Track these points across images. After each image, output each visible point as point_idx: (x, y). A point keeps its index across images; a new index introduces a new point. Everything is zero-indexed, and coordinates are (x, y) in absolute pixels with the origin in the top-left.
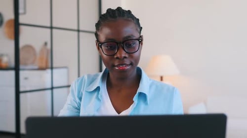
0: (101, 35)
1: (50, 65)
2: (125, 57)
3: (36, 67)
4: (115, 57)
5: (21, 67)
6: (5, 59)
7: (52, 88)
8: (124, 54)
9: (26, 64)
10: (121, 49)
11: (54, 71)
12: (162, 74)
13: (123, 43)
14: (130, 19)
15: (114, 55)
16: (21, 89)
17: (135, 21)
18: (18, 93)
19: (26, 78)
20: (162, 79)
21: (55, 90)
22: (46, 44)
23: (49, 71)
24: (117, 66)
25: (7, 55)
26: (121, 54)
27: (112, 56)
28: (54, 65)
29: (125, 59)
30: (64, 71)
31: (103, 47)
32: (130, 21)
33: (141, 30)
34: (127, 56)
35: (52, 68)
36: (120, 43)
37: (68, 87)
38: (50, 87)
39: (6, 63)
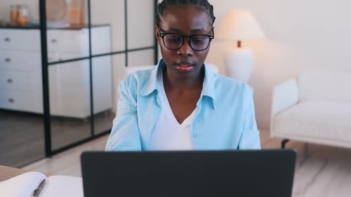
0: (164, 21)
1: (86, 21)
2: (190, 55)
3: (67, 25)
4: (178, 53)
5: (49, 24)
6: (24, 13)
7: (90, 57)
8: (189, 51)
9: (53, 20)
10: (186, 43)
11: (93, 30)
12: (239, 39)
13: (191, 37)
14: (203, 7)
15: (176, 50)
17: (208, 11)
18: (45, 64)
19: (54, 41)
20: (239, 44)
21: (94, 60)
23: (86, 31)
24: (179, 65)
25: (26, 7)
26: (185, 50)
27: (174, 51)
28: (93, 22)
29: (189, 57)
30: (107, 29)
31: (165, 37)
32: (202, 10)
33: (213, 21)
34: (192, 53)
35: (90, 27)
36: (187, 37)
37: (112, 54)
38: (88, 55)
39: (26, 17)
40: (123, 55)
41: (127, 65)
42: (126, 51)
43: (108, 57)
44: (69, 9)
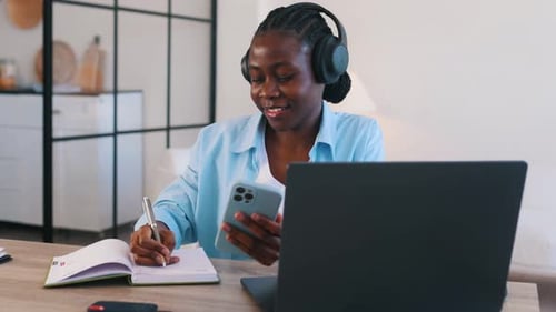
1: (109, 85)
3: (78, 89)
6: (10, 70)
7: (115, 134)
16: (57, 133)
18: (48, 140)
21: (120, 138)
22: (97, 40)
28: (121, 86)
30: (137, 96)
35: (115, 92)
37: (143, 131)
38: (111, 130)
39: (12, 77)
40: (164, 134)
41: (168, 146)
42: (168, 129)
43: (139, 136)
44: (80, 65)
